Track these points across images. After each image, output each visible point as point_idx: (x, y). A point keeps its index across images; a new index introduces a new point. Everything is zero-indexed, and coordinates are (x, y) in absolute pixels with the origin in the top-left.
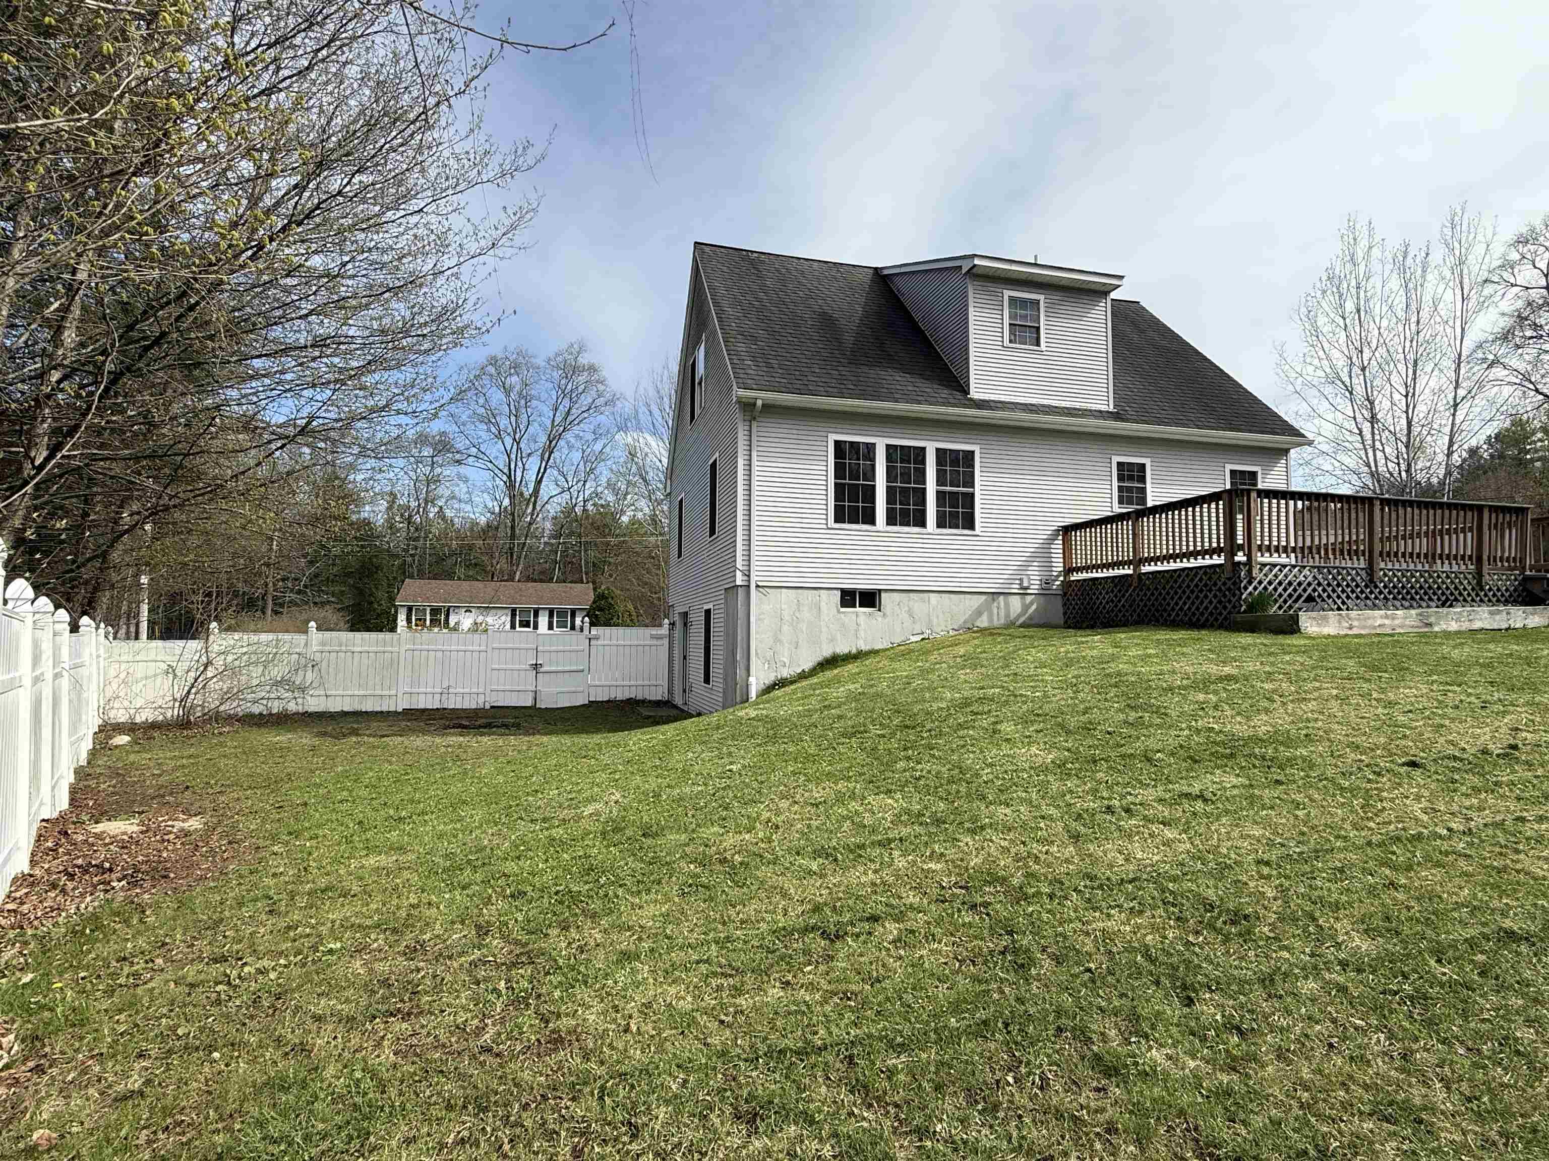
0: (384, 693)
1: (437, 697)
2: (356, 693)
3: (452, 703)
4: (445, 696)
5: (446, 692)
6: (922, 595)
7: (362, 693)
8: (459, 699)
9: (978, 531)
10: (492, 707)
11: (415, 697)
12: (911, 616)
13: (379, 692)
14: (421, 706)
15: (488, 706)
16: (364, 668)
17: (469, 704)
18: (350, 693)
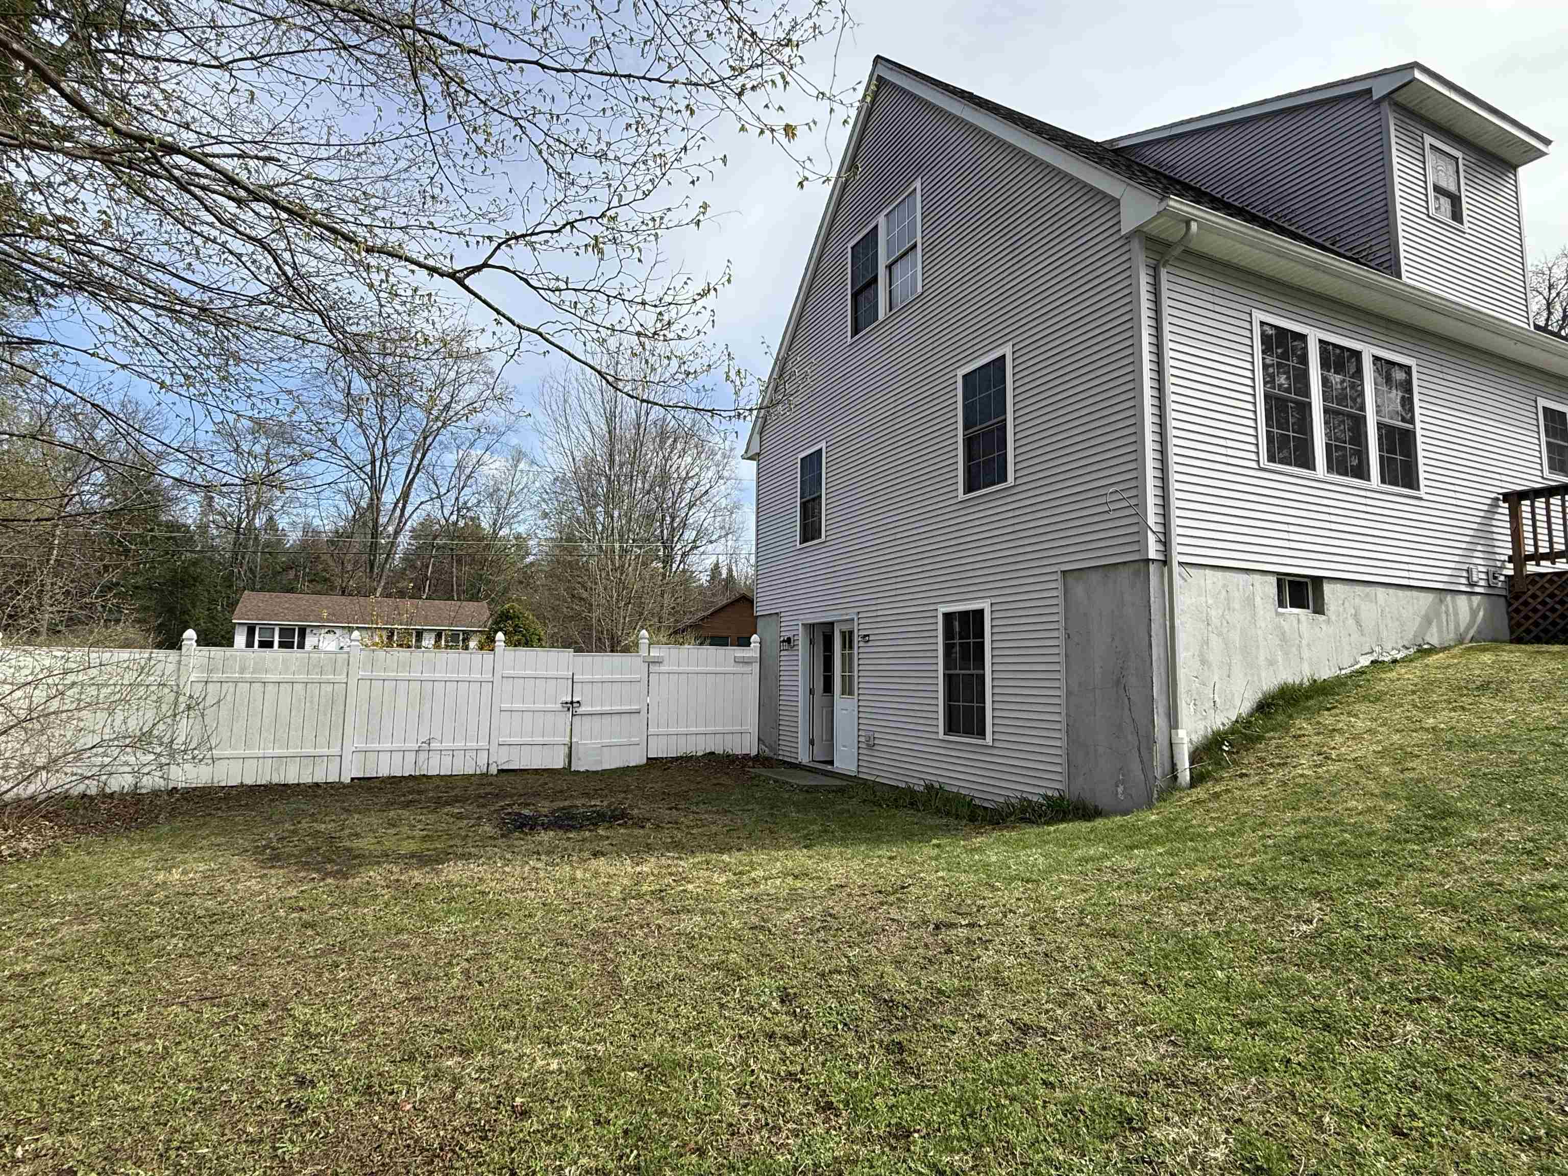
0: (318, 751)
1: (410, 757)
2: (270, 752)
3: (436, 766)
4: (423, 756)
5: (426, 747)
6: (1368, 589)
7: (278, 752)
8: (447, 760)
9: (1422, 493)
10: (501, 771)
11: (372, 756)
12: (1359, 624)
13: (311, 751)
14: (384, 772)
15: (493, 770)
16: (284, 711)
17: (463, 766)
18: (256, 752)
